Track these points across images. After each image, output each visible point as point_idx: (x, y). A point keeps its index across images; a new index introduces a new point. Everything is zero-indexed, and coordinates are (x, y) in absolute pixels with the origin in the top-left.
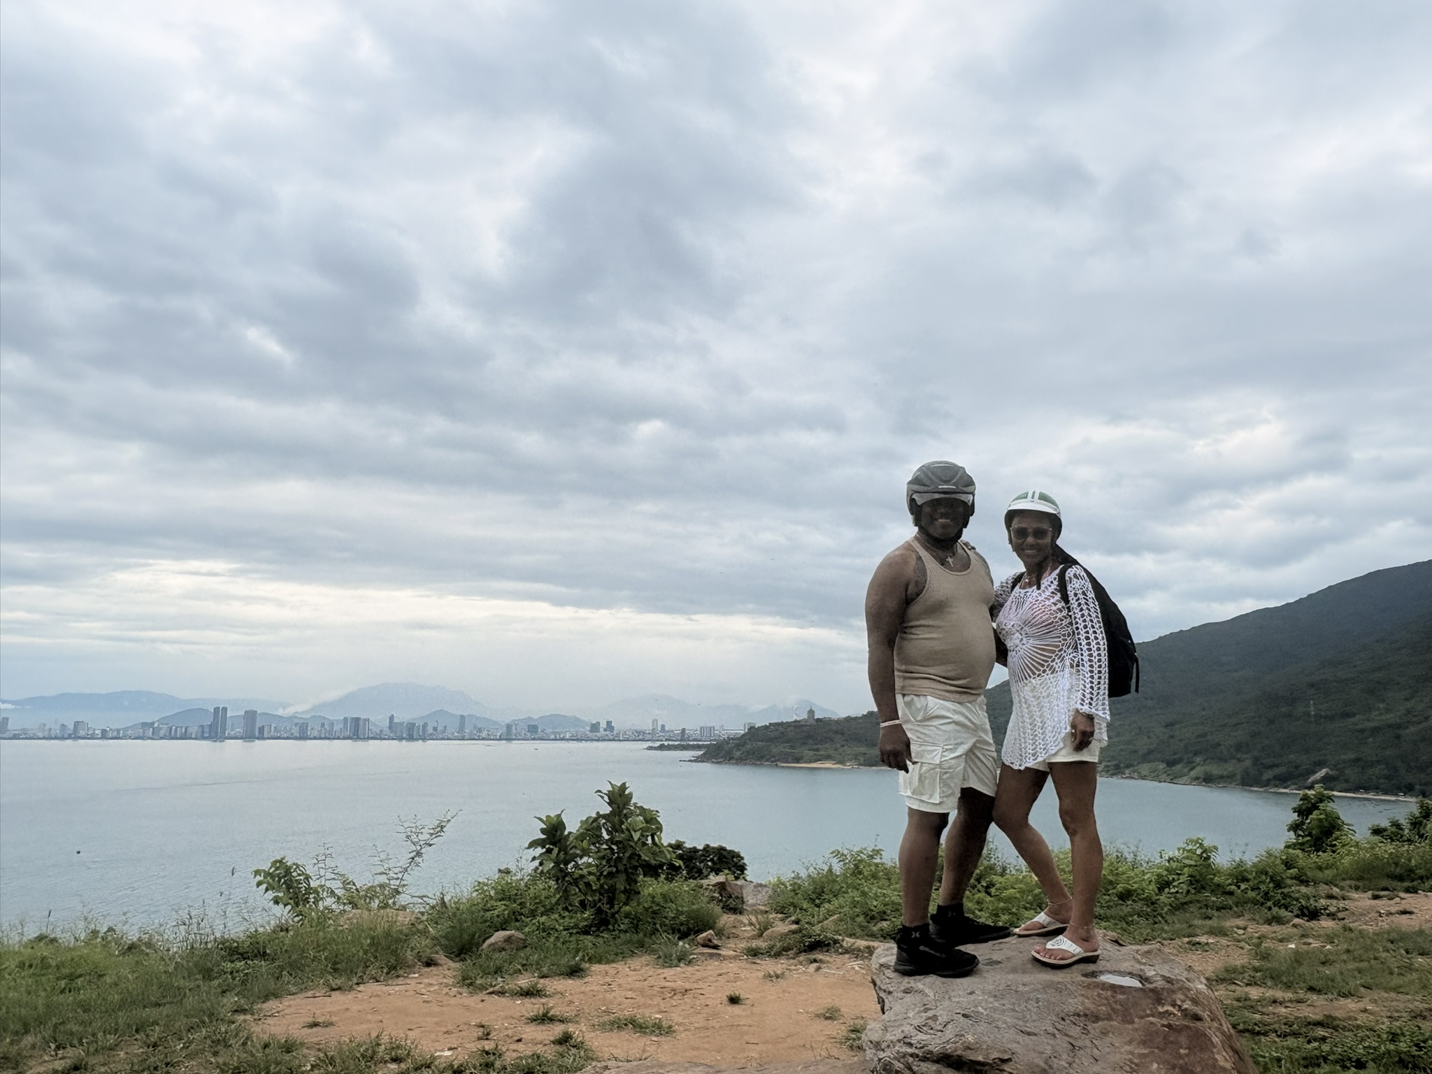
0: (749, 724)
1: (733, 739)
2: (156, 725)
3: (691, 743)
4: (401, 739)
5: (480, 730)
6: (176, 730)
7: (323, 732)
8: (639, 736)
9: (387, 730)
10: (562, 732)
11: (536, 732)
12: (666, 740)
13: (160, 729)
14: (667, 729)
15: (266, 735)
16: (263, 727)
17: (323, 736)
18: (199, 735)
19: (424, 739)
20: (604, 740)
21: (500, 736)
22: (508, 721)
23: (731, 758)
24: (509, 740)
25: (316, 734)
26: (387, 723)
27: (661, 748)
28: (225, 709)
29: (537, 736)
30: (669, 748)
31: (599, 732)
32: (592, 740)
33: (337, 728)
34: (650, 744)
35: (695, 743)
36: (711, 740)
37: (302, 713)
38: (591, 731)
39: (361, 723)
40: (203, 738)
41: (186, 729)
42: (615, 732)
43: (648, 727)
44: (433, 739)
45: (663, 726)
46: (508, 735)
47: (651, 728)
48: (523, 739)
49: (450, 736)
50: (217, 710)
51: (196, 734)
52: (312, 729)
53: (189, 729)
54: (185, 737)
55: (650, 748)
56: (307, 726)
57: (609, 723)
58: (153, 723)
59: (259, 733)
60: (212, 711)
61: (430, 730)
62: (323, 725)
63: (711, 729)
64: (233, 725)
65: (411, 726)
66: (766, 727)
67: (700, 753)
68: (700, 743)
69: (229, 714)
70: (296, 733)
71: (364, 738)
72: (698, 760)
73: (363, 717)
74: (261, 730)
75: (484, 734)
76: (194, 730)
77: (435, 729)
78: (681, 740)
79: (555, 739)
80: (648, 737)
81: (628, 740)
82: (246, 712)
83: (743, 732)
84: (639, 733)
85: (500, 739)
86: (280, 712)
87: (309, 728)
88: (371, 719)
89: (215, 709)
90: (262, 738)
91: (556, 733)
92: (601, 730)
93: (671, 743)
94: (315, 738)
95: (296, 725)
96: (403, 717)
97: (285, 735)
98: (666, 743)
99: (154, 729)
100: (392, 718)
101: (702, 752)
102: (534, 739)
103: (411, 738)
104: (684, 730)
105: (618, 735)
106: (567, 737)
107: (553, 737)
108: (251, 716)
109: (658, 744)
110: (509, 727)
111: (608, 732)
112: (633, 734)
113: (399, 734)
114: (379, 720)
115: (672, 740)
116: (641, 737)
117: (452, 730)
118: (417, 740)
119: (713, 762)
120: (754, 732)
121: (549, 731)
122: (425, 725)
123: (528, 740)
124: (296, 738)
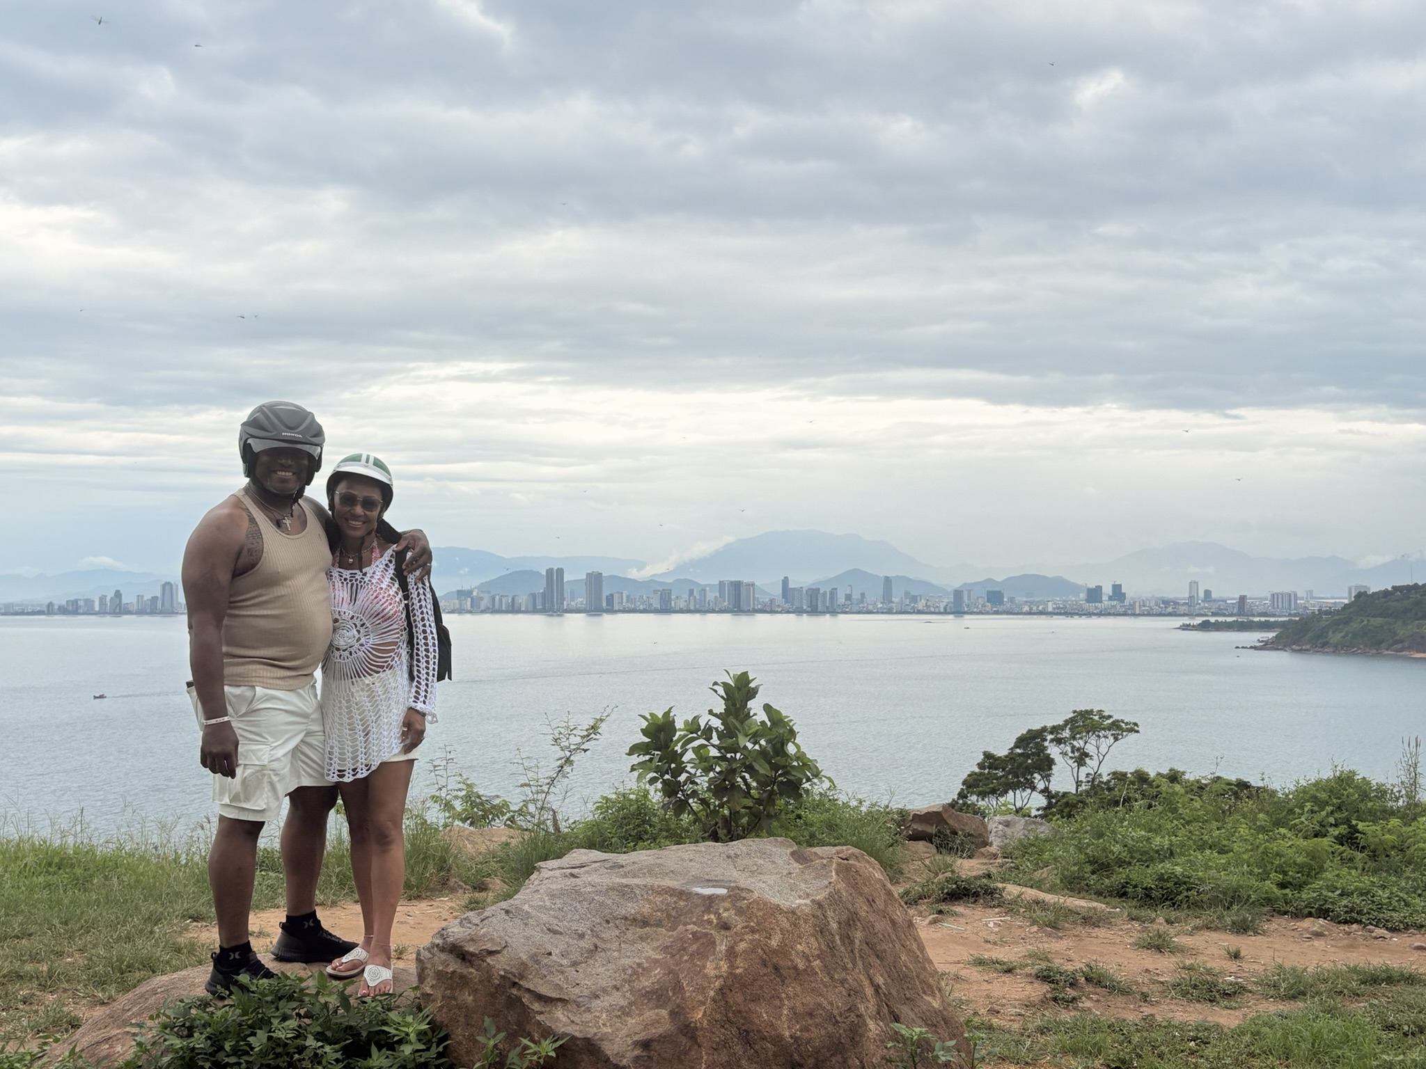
0: (1356, 587)
1: (1326, 613)
2: (475, 594)
3: (1257, 619)
4: (799, 611)
5: (914, 599)
6: (501, 601)
7: (692, 601)
8: (1166, 608)
9: (779, 600)
10: (1040, 602)
11: (1001, 602)
12: (1214, 614)
13: (482, 599)
14: (1214, 595)
15: (616, 608)
16: (612, 595)
17: (692, 608)
18: (530, 608)
19: (833, 613)
20: (1109, 614)
21: (945, 608)
22: (957, 585)
23: (1324, 645)
24: (959, 613)
25: (682, 605)
26: (778, 591)
27: (1205, 626)
28: (560, 572)
29: (1000, 608)
30: (1218, 627)
31: (1101, 602)
32: (1090, 614)
33: (711, 596)
34: (1186, 621)
35: (1263, 619)
36: (1290, 615)
37: (663, 574)
38: (1088, 601)
39: (743, 590)
40: (535, 611)
41: (513, 599)
42: (1127, 602)
43: (1182, 594)
44: (846, 613)
45: (1207, 593)
46: (958, 606)
47: (1187, 595)
48: (980, 613)
49: (871, 608)
50: (550, 571)
51: (527, 606)
52: (677, 598)
53: (516, 598)
54: (513, 609)
55: (1186, 627)
56: (670, 594)
57: (1117, 588)
58: (471, 592)
59: (607, 605)
60: (544, 573)
61: (841, 600)
62: (691, 592)
63: (1290, 597)
64: (572, 593)
65: (814, 593)
66: (1386, 593)
67: (1271, 635)
68: (1272, 619)
69: (567, 578)
70: (656, 604)
71: (749, 611)
72: (1266, 646)
73: (746, 580)
74: (610, 599)
75: (921, 605)
76: (523, 600)
77: (848, 597)
78: (1239, 614)
79: (1030, 613)
80: (1183, 609)
81: (1149, 615)
82: (588, 575)
83: (1346, 601)
84: (1166, 602)
85: (945, 613)
86: (634, 574)
87: (673, 597)
88: (756, 584)
89: (547, 571)
90: (611, 611)
91: (1031, 603)
92: (1105, 598)
93: (1220, 619)
94: (681, 611)
95: (655, 592)
96: (802, 579)
97: (642, 607)
98: (1212, 620)
99: (472, 599)
100: (785, 581)
101: (1274, 634)
102: (996, 613)
103: (814, 611)
104: (1243, 599)
105: (1132, 606)
106: (1050, 609)
107: (1026, 609)
108: (595, 580)
109: (1198, 620)
110: (958, 594)
111: (1114, 603)
112: (1157, 604)
113: (796, 604)
114: (767, 583)
115: (1224, 615)
116: (1170, 610)
117: (874, 597)
118: (823, 613)
119: (1294, 651)
120: (1364, 602)
121: (1020, 599)
122: (833, 592)
123: (987, 613)
124: (656, 611)
